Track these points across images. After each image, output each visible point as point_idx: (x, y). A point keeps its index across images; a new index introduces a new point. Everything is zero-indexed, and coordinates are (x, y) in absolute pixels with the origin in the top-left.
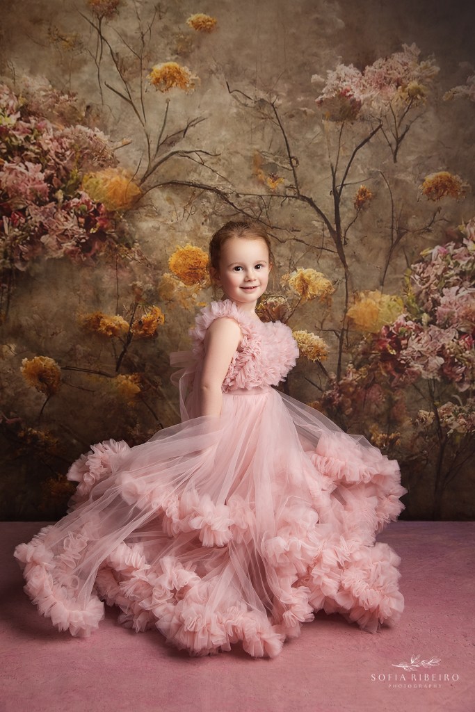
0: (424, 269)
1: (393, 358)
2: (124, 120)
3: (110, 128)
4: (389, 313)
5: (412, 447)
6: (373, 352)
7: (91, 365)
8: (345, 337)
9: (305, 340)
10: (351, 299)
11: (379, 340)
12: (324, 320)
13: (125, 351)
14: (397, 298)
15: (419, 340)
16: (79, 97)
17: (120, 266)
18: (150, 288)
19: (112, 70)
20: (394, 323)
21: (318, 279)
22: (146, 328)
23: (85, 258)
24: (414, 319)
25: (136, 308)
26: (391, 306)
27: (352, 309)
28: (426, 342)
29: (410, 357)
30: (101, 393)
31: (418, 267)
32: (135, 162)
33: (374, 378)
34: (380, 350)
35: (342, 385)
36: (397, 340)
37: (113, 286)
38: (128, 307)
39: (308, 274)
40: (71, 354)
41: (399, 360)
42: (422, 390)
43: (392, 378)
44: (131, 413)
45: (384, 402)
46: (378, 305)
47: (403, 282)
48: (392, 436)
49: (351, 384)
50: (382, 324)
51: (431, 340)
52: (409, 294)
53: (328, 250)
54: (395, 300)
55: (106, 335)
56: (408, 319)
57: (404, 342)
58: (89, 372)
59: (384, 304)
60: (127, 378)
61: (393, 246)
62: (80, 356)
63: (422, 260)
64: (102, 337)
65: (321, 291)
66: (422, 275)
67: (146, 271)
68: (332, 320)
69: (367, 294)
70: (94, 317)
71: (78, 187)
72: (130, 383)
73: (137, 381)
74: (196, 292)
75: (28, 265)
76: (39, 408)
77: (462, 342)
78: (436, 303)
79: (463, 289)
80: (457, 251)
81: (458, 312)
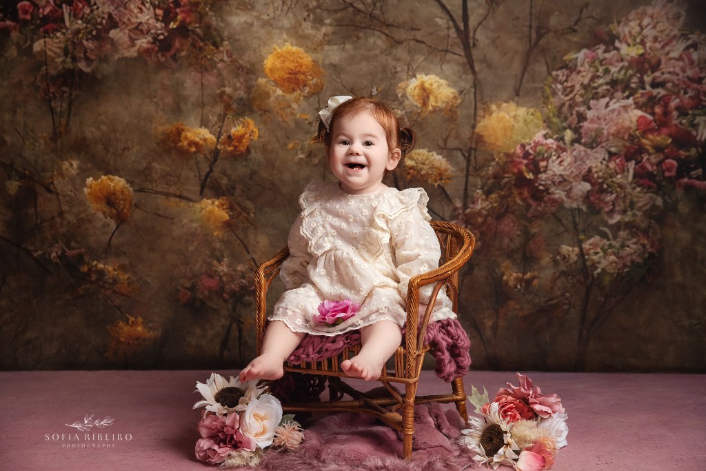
0: (568, 76)
1: (530, 183)
4: (525, 127)
5: (552, 289)
6: (507, 175)
7: (170, 186)
8: (472, 158)
9: (425, 160)
10: (480, 112)
11: (513, 162)
12: (448, 137)
13: (211, 171)
14: (535, 111)
15: (561, 162)
17: (206, 69)
18: (241, 96)
20: (532, 141)
21: (442, 88)
22: (237, 144)
23: (164, 58)
24: (555, 137)
25: (224, 120)
26: (528, 120)
27: (481, 124)
28: (569, 164)
29: (550, 182)
30: (182, 221)
31: (561, 75)
33: (508, 207)
34: (514, 174)
35: (469, 214)
36: (535, 162)
37: (197, 93)
38: (216, 119)
39: (429, 82)
40: (146, 173)
41: (537, 185)
42: (564, 221)
43: (528, 207)
44: (218, 245)
45: (518, 236)
46: (512, 120)
47: (542, 92)
48: (528, 275)
49: (479, 214)
50: (516, 143)
51: (575, 162)
52: (549, 107)
53: (454, 53)
54: (532, 114)
55: (188, 152)
56: (547, 136)
57: (543, 164)
58: (167, 195)
59: (519, 118)
60: (213, 203)
61: (531, 50)
62: (156, 176)
63: (565, 66)
64: (184, 153)
65: (444, 102)
66: (565, 84)
67: (237, 76)
68: (458, 137)
69: (499, 107)
70: (174, 130)
72: (216, 209)
73: (225, 207)
74: (297, 101)
75: (94, 65)
76: (107, 238)
77: (612, 165)
78: (581, 117)
79: (614, 101)
80: (607, 55)
81: (608, 129)
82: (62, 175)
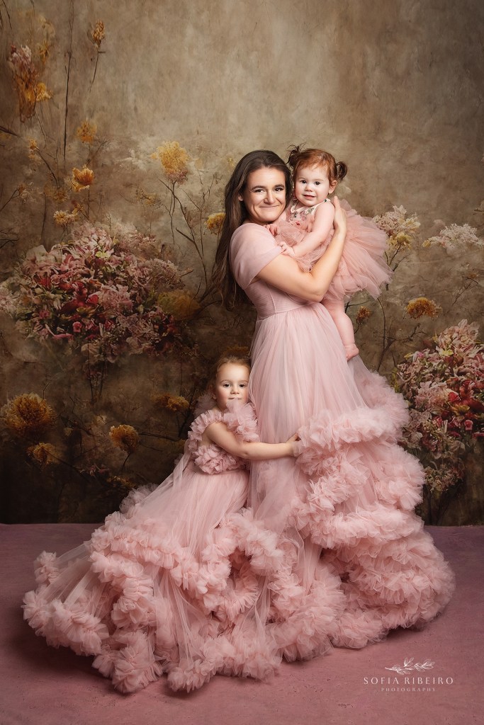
0: (407, 368)
2: (188, 255)
3: (179, 261)
7: (161, 432)
13: (186, 422)
16: (157, 238)
17: (184, 361)
19: (181, 219)
23: (158, 354)
25: (194, 392)
31: (403, 367)
32: (196, 286)
37: (178, 375)
38: (189, 391)
40: (146, 423)
47: (391, 377)
51: (412, 420)
52: (396, 386)
55: (172, 410)
58: (159, 437)
61: (384, 351)
62: (153, 425)
63: (406, 362)
64: (169, 412)
66: (405, 372)
70: (164, 397)
71: (154, 303)
75: (117, 359)
76: (122, 462)
77: (434, 422)
78: (415, 393)
79: (435, 383)
80: (431, 355)
81: (431, 400)
82: (96, 425)
